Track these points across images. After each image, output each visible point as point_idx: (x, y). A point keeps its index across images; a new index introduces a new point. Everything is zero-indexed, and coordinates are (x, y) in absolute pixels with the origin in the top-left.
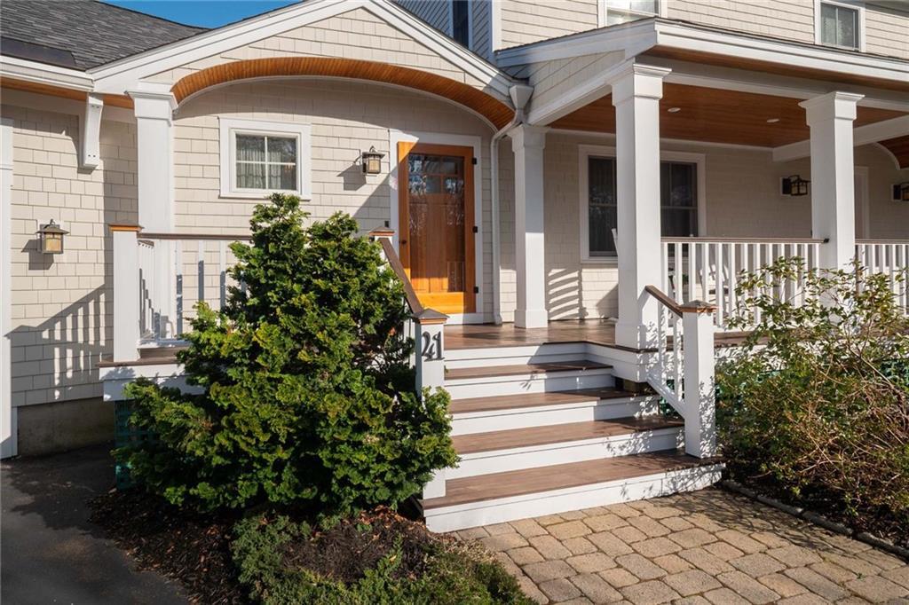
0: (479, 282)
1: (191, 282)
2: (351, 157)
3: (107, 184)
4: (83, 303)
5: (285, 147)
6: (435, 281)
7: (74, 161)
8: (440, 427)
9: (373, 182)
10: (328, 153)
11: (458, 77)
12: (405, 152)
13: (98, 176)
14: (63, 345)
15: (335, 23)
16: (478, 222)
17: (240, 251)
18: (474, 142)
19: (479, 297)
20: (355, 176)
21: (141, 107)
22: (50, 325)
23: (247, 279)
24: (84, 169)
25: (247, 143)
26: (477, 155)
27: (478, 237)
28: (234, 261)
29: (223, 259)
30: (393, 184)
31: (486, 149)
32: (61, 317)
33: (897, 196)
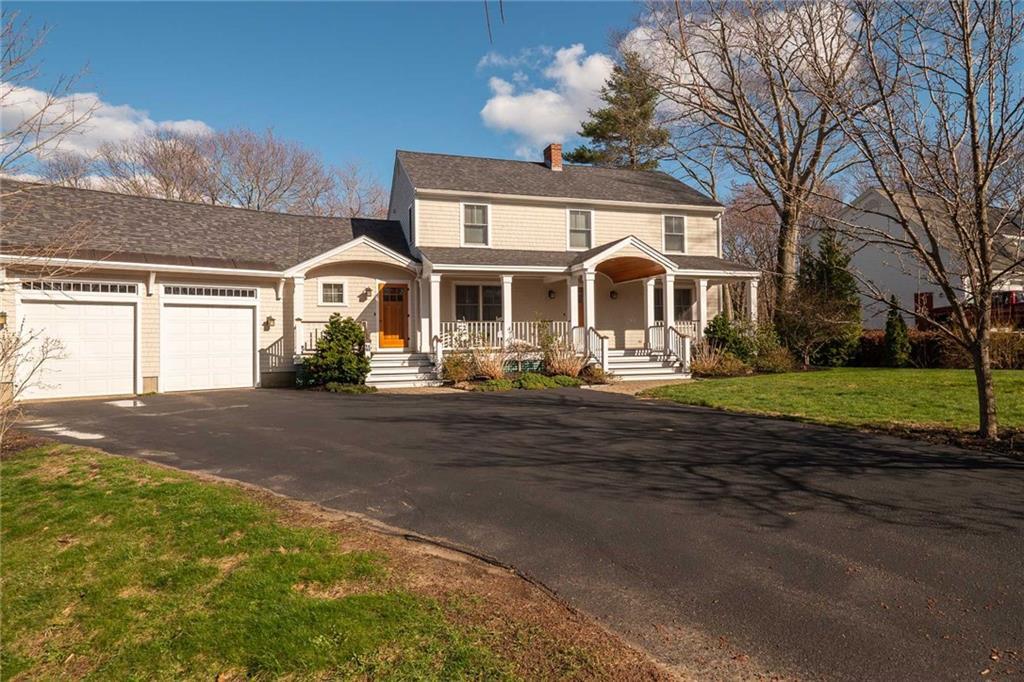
0: (410, 336)
1: (314, 335)
2: (361, 290)
3: (284, 303)
4: (277, 342)
5: (339, 287)
6: (394, 336)
7: (275, 296)
8: (367, 364)
9: (370, 299)
10: (353, 289)
11: (397, 263)
12: (382, 287)
13: (281, 301)
14: (272, 355)
15: (355, 249)
16: (409, 313)
17: (327, 326)
18: (408, 283)
19: (410, 341)
20: (363, 297)
21: (296, 281)
22: (268, 349)
23: (329, 333)
24: (278, 299)
25: (326, 286)
26: (409, 287)
27: (409, 318)
28: (325, 329)
29: (322, 328)
30: (377, 299)
31: (412, 286)
32: (271, 346)
33: (611, 296)
